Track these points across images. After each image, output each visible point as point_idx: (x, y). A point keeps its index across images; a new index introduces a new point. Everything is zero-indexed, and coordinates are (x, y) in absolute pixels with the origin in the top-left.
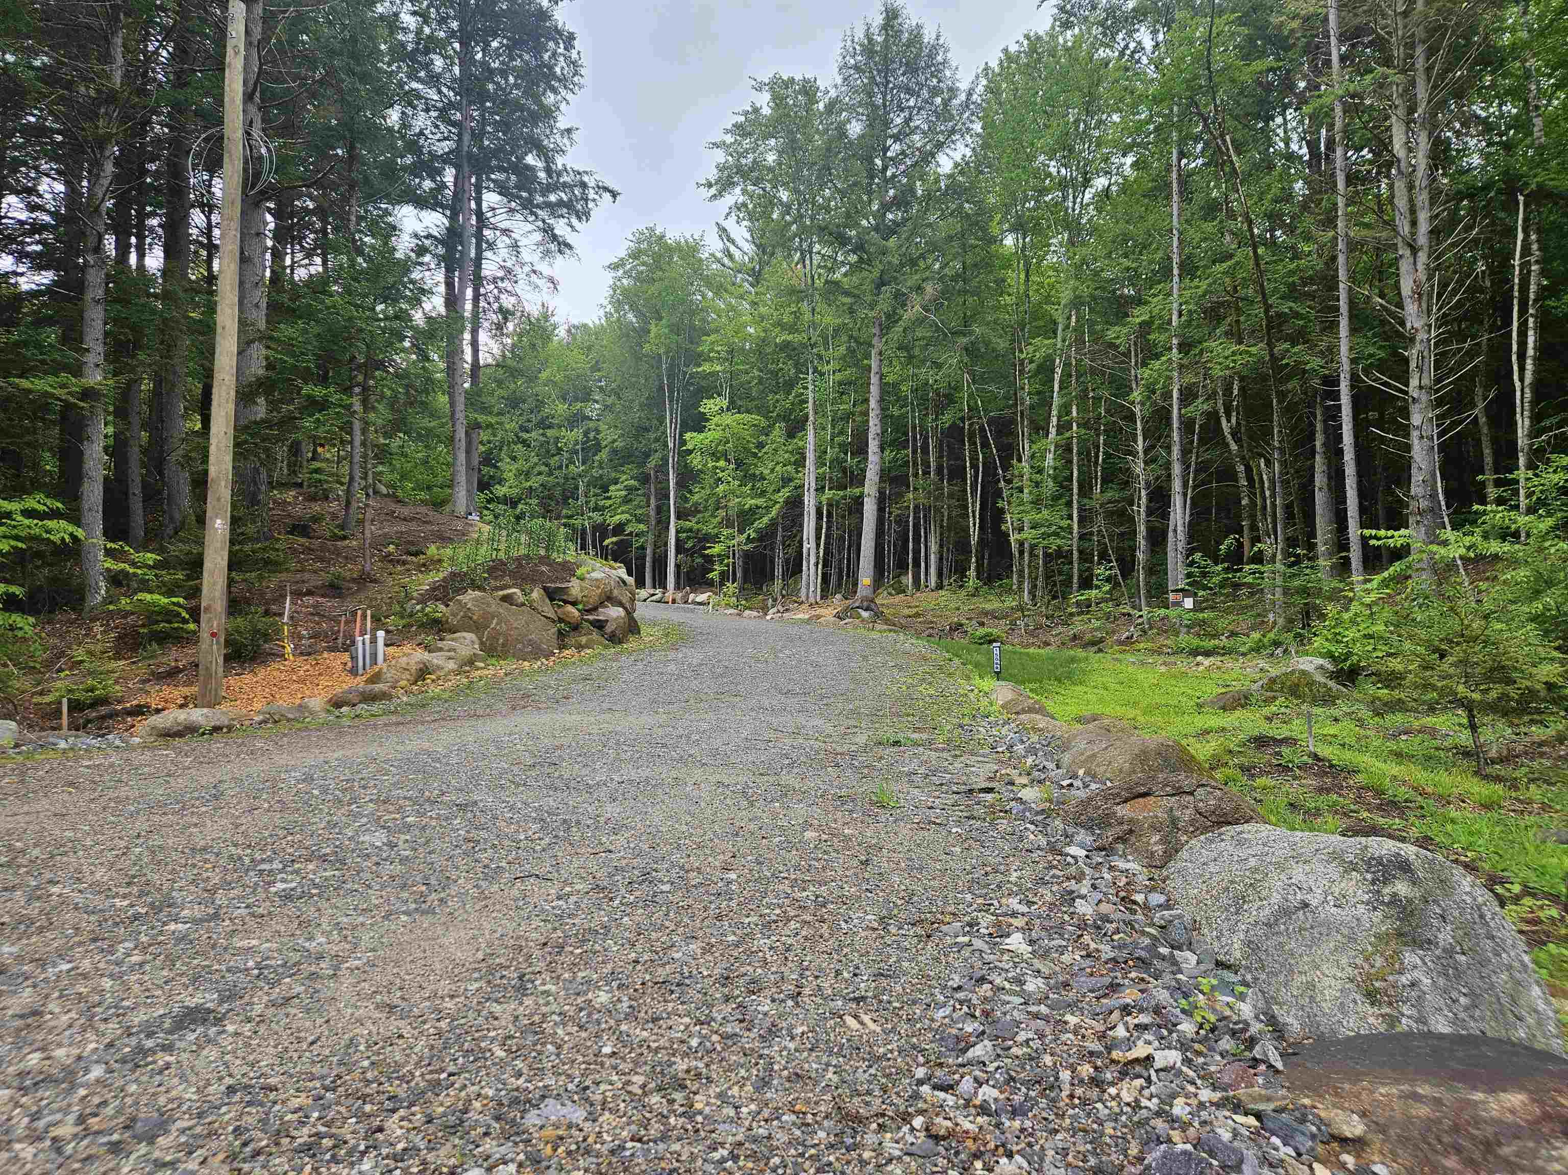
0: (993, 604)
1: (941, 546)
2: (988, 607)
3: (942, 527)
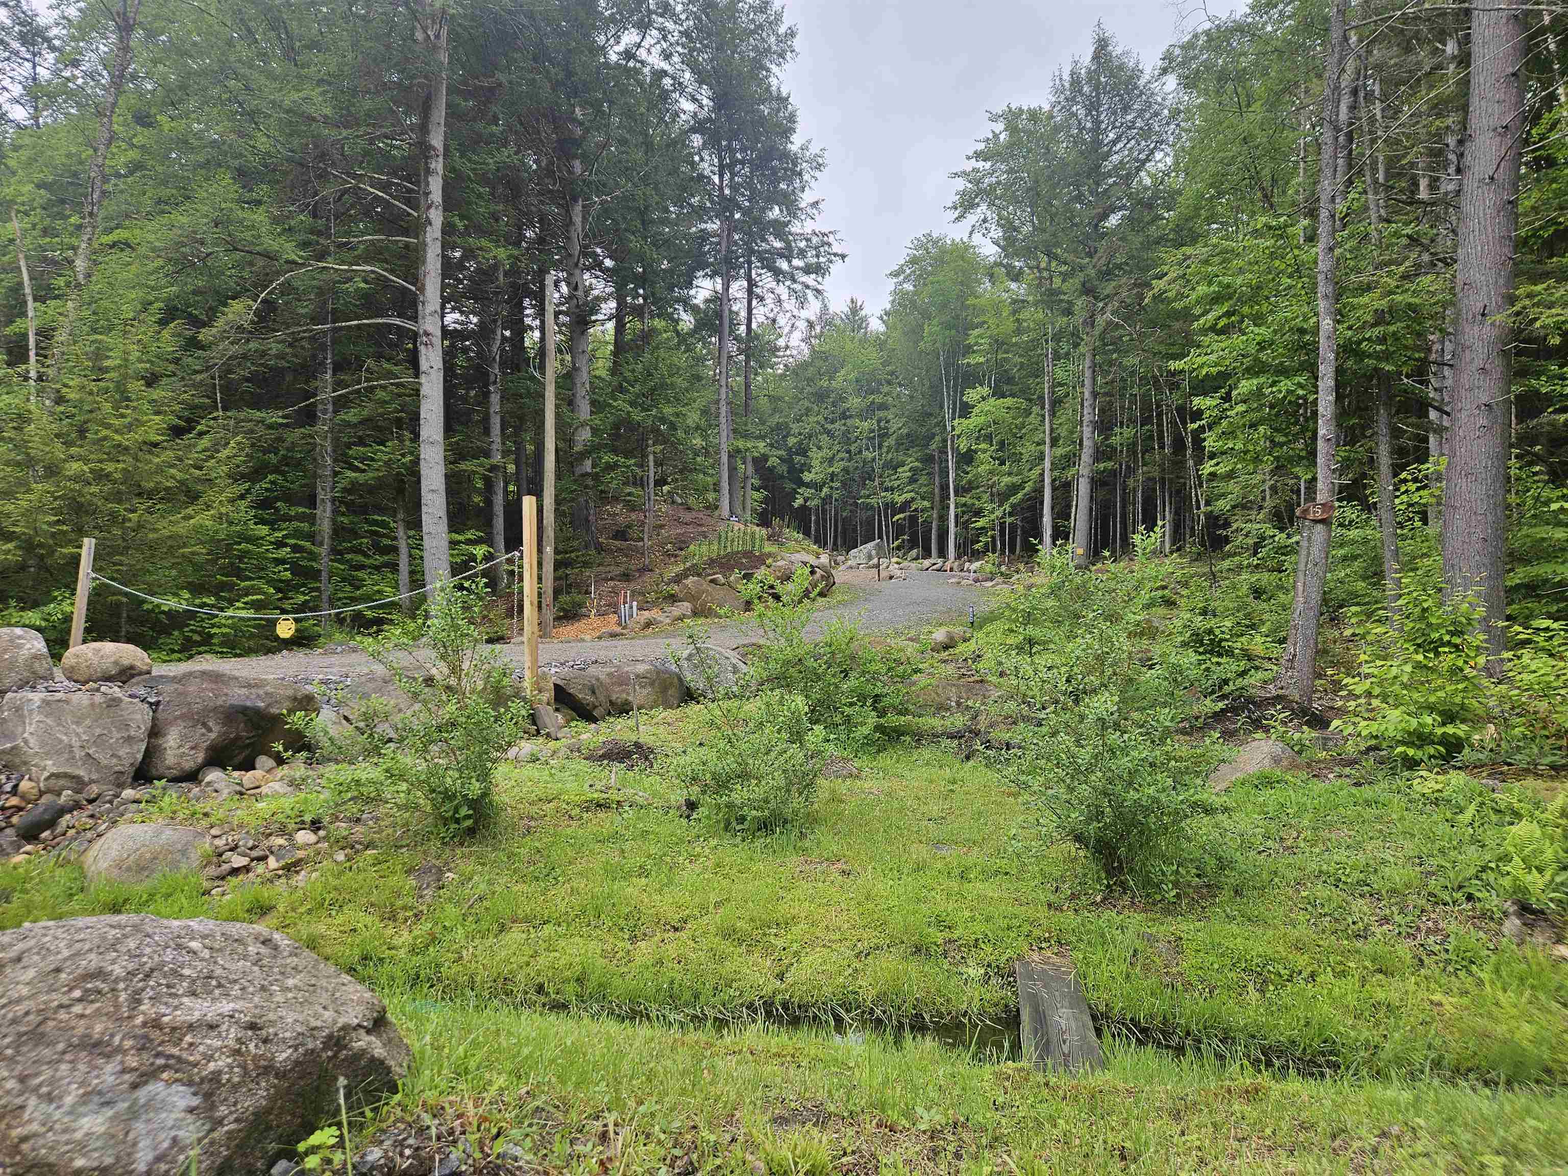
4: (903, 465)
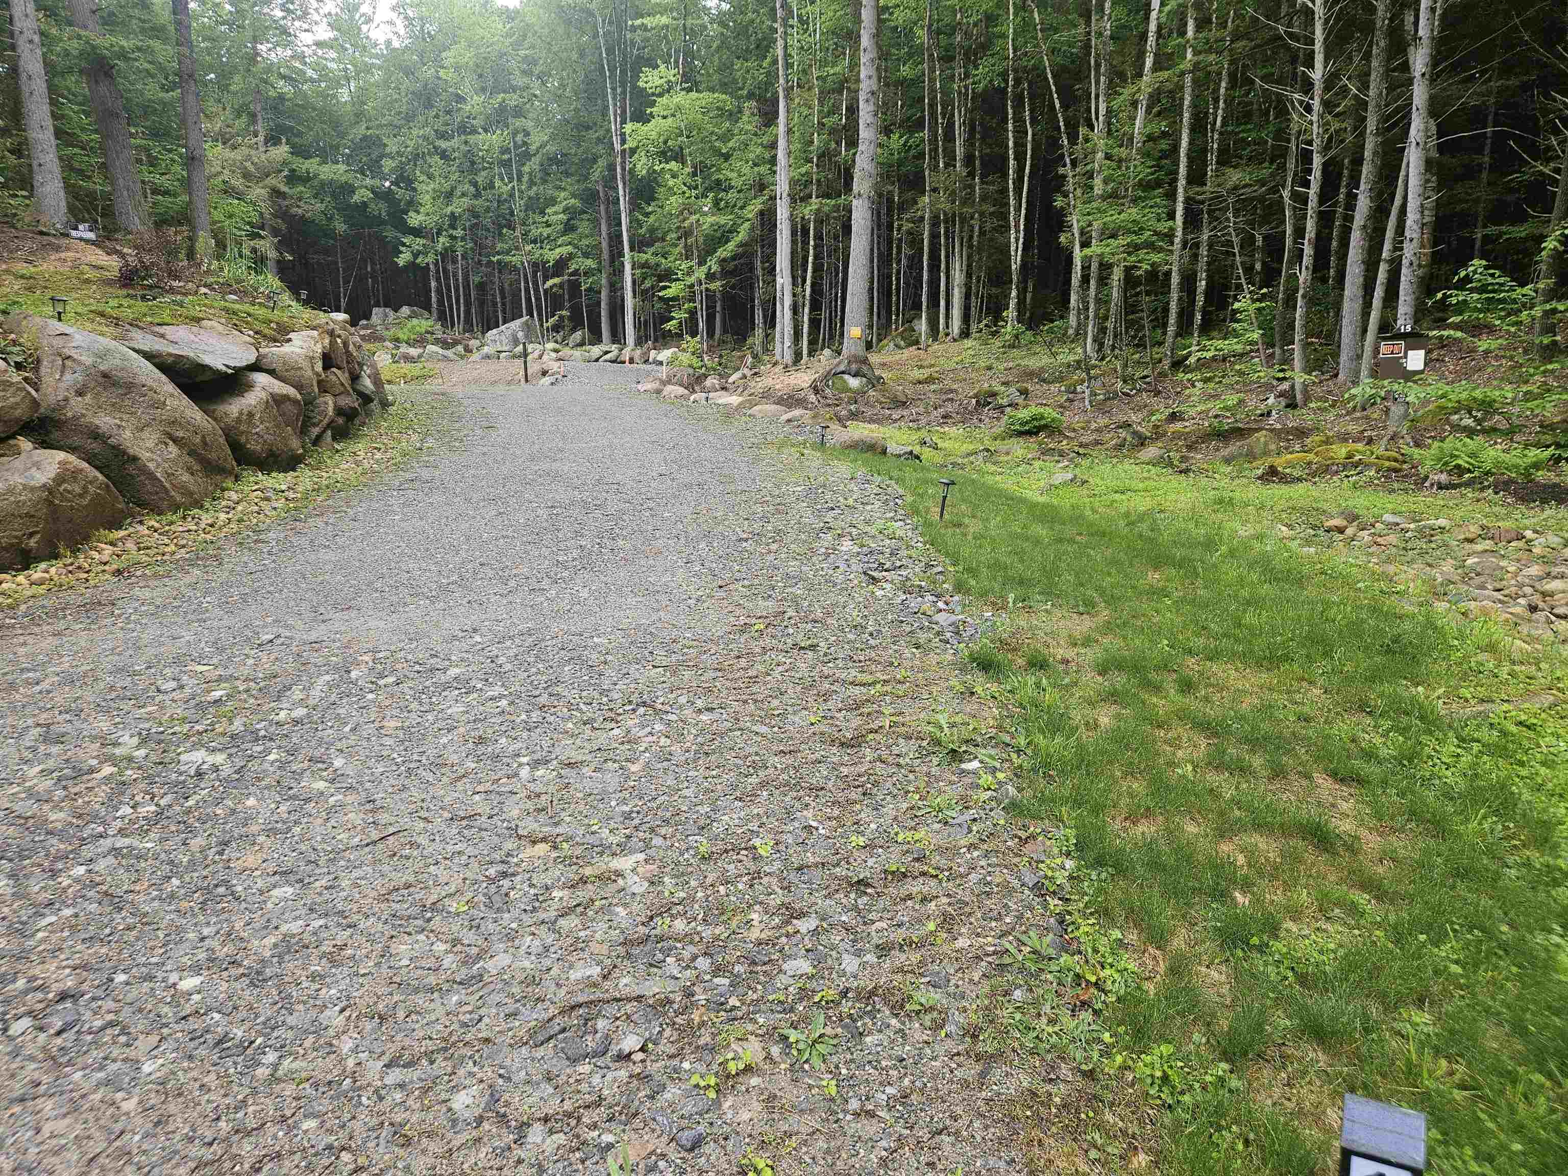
0: (1040, 360)
1: (969, 275)
2: (1033, 363)
3: (970, 246)
4: (553, 201)
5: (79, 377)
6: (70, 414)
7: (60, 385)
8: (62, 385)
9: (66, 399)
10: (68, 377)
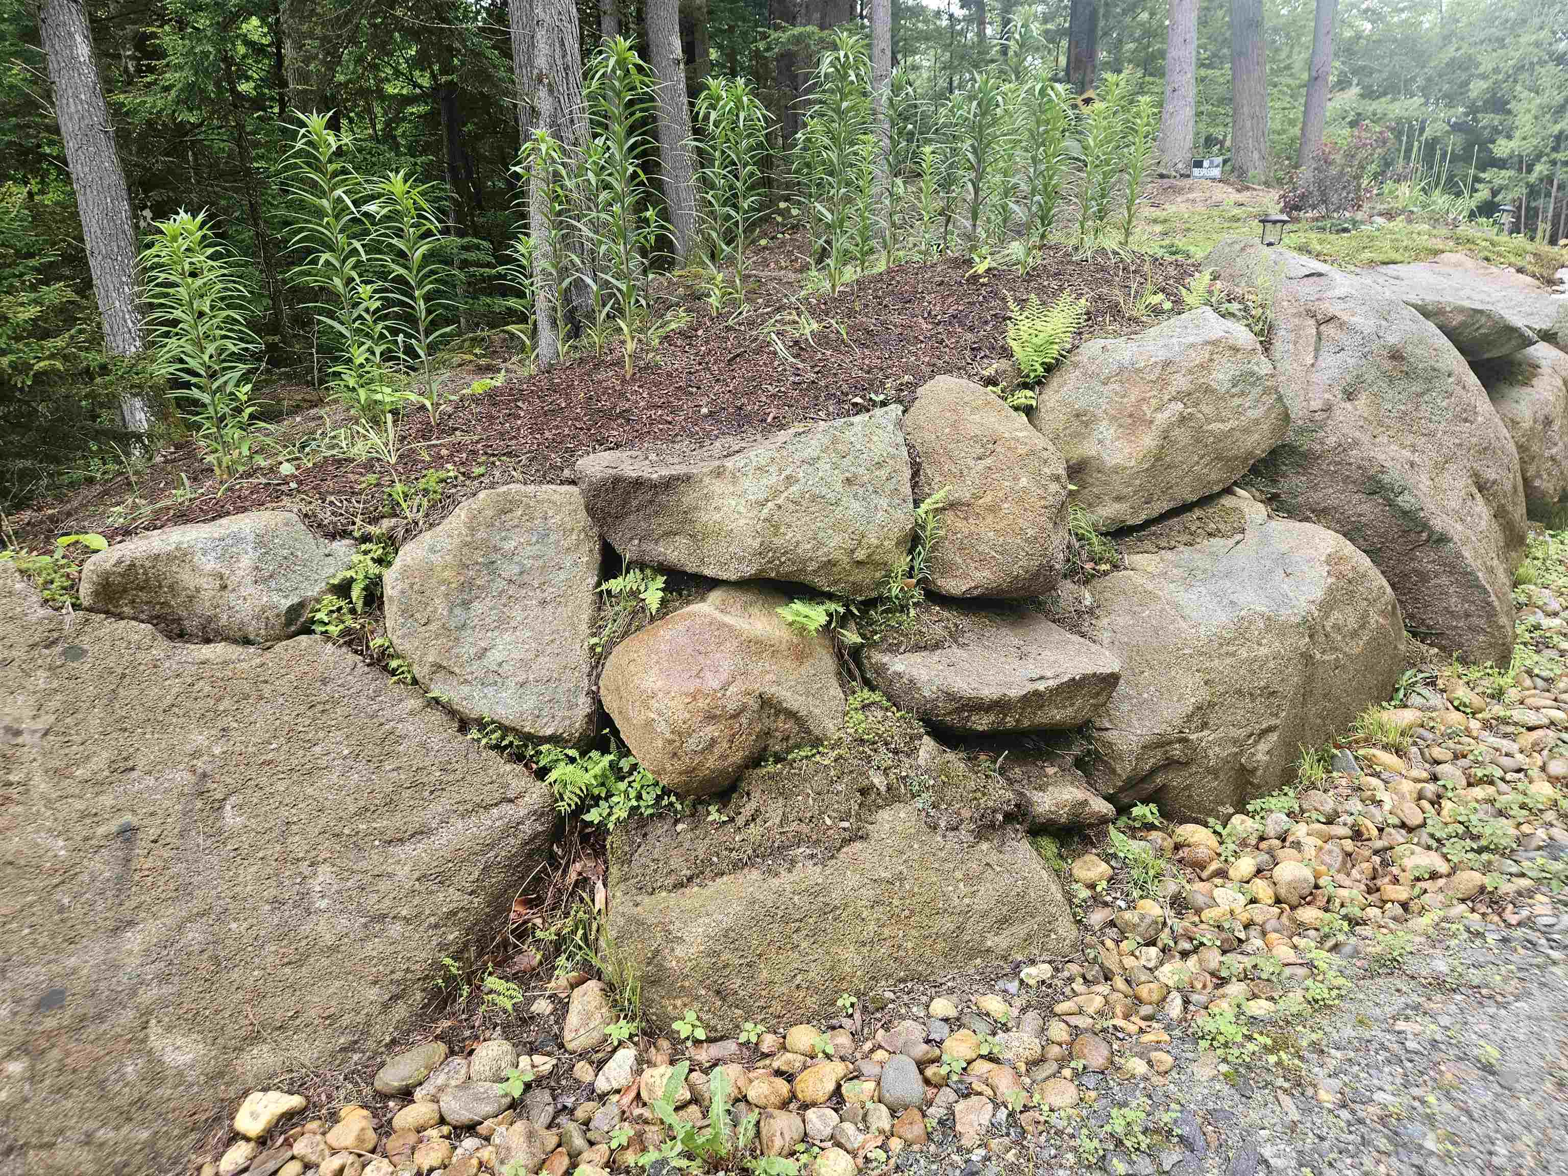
5: (1350, 359)
6: (1332, 441)
7: (1315, 377)
8: (1321, 378)
9: (1328, 409)
10: (1328, 360)
